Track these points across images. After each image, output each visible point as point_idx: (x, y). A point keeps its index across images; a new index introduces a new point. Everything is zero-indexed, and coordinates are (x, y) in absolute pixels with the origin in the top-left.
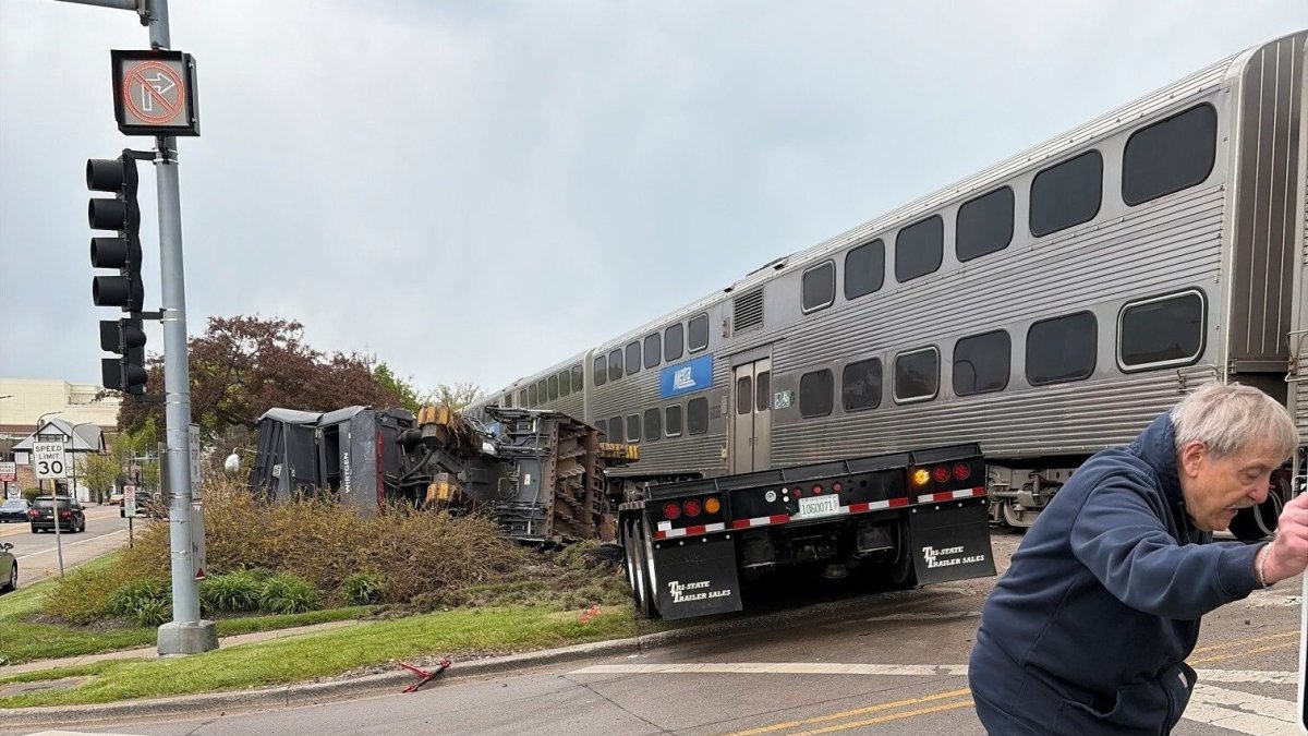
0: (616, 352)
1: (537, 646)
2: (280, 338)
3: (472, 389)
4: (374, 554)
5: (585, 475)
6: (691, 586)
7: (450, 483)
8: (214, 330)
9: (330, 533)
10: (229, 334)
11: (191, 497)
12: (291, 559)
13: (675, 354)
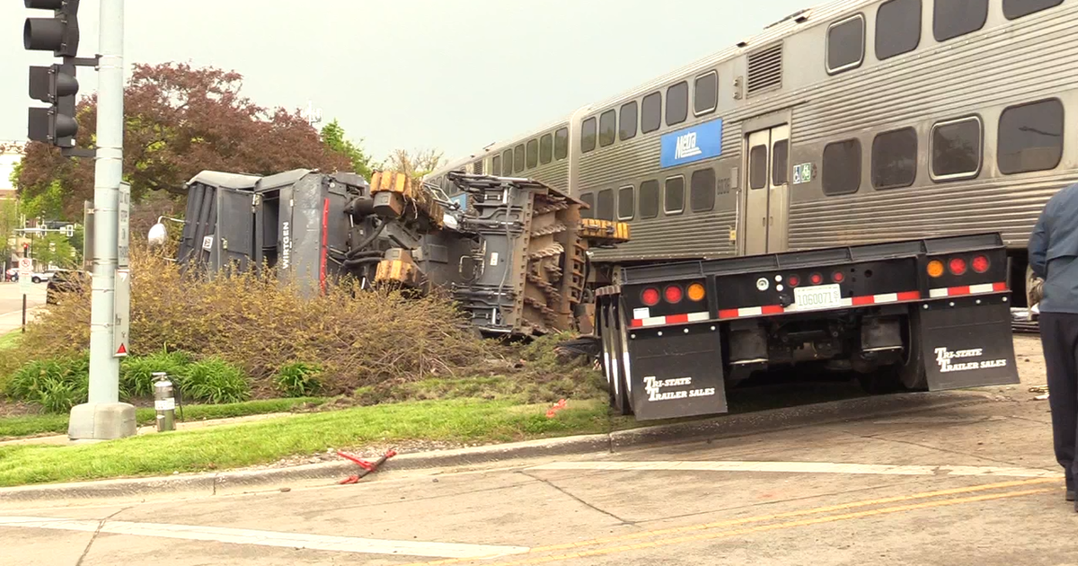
0: (609, 112)
1: (493, 440)
2: (216, 90)
3: (436, 155)
4: (312, 339)
5: (563, 255)
6: (670, 382)
7: (404, 260)
8: (138, 79)
9: (264, 313)
10: (156, 83)
11: (117, 263)
12: (218, 341)
13: (677, 117)
